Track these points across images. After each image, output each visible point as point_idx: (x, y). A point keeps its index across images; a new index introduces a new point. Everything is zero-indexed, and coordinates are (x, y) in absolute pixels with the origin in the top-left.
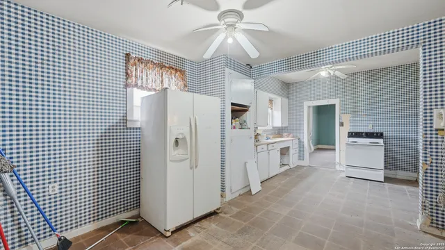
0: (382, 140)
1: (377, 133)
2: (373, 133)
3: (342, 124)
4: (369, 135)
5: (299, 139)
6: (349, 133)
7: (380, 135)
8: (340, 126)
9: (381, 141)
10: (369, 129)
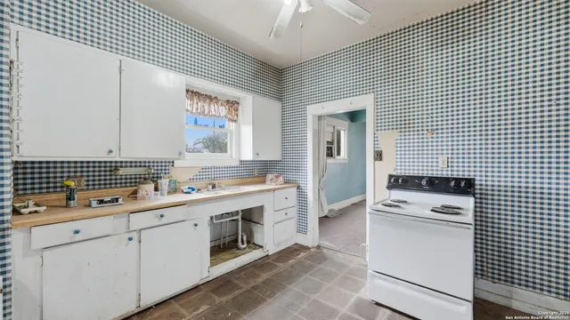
0: (472, 200)
1: (458, 180)
2: (447, 180)
3: (379, 156)
4: (437, 184)
5: (298, 187)
6: (391, 176)
7: (464, 186)
8: (375, 159)
9: (467, 203)
10: (440, 169)
